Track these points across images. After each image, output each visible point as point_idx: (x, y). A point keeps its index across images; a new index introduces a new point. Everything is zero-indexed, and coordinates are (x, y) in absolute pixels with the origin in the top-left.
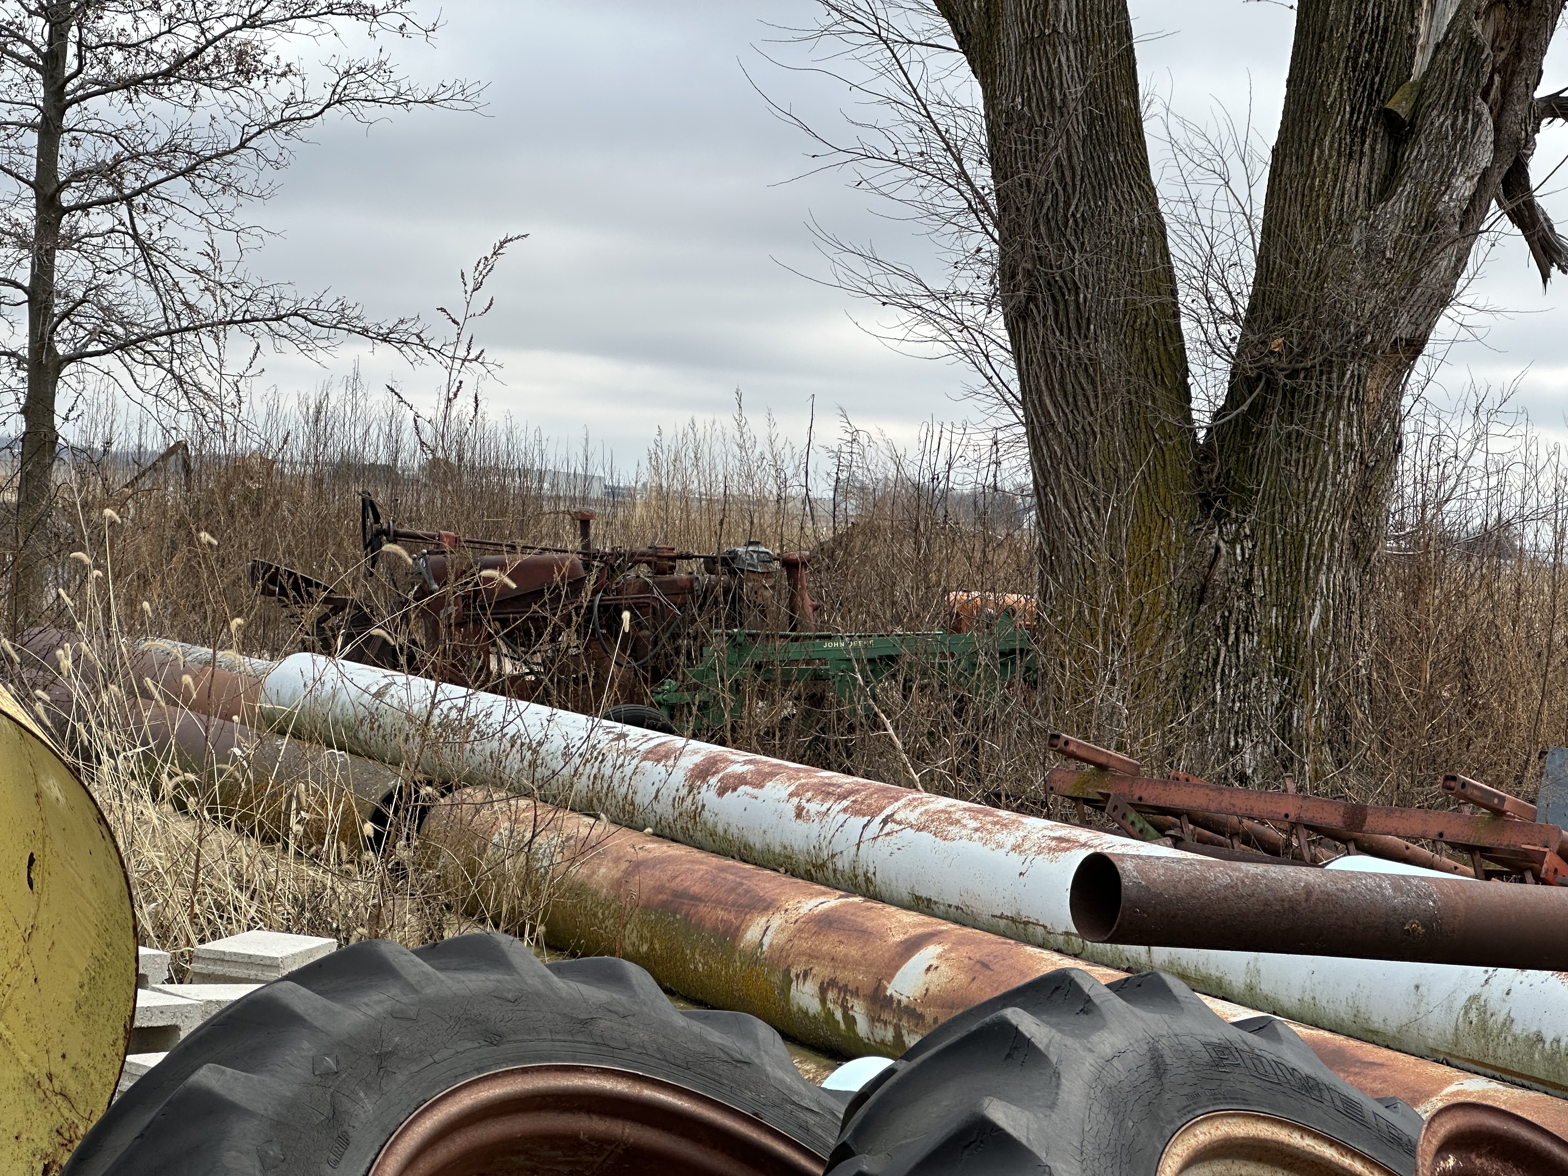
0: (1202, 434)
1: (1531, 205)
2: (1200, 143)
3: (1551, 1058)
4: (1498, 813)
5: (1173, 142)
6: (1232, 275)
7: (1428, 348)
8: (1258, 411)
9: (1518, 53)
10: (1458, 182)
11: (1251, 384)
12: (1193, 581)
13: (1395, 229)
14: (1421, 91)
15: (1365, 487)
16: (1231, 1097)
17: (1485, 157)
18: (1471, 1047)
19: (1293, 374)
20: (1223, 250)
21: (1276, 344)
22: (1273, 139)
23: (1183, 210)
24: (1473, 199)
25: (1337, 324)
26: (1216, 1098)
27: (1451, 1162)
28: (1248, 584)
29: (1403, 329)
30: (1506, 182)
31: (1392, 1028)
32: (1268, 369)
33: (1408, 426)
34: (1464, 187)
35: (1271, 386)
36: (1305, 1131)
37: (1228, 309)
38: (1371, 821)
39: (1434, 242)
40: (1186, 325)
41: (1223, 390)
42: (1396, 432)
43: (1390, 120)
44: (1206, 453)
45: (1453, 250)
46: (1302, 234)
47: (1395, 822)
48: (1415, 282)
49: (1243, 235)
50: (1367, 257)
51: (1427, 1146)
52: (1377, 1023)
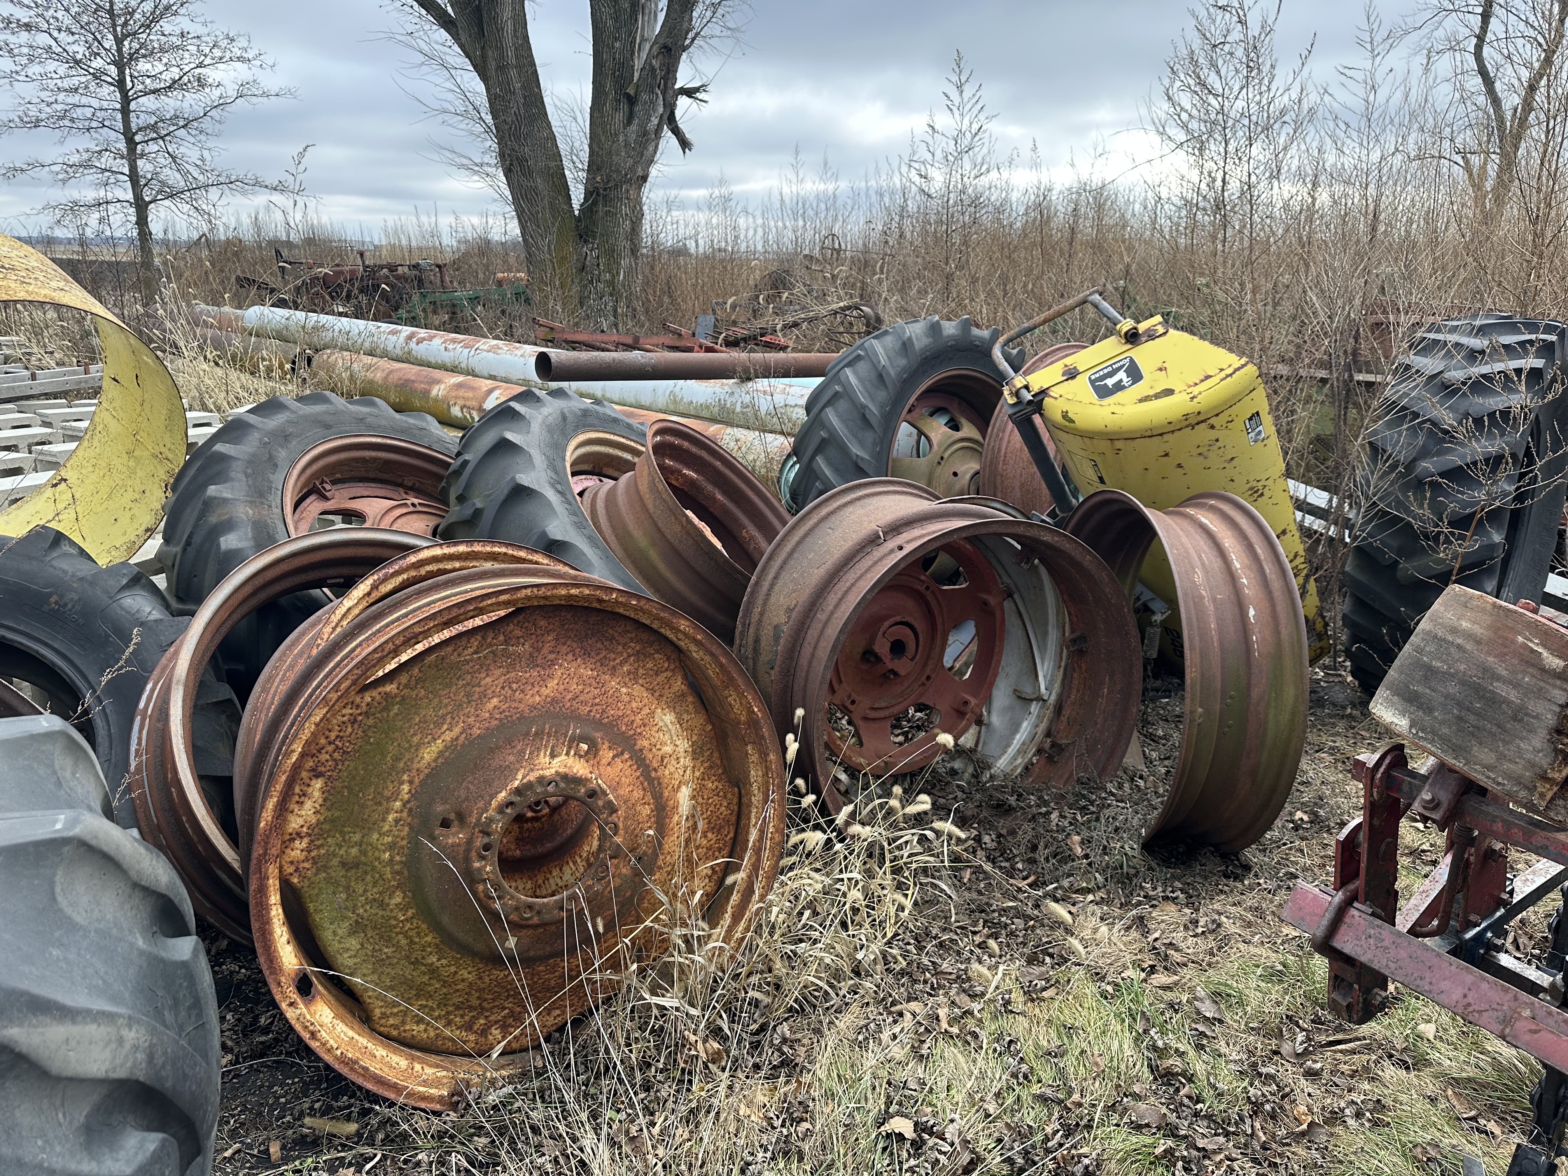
0: (577, 213)
1: (677, 127)
2: (565, 106)
3: (695, 408)
4: (680, 335)
5: (556, 106)
6: (581, 154)
7: (649, 179)
8: (595, 203)
9: (668, 72)
10: (653, 119)
11: (591, 193)
12: (579, 265)
13: (634, 136)
14: (637, 86)
15: (633, 229)
16: (590, 425)
17: (661, 110)
18: (672, 407)
19: (605, 190)
20: (577, 144)
21: (598, 179)
22: (590, 104)
23: (561, 130)
24: (658, 125)
25: (618, 171)
26: (584, 426)
27: (659, 438)
28: (598, 265)
29: (640, 173)
30: (668, 119)
31: (648, 404)
32: (597, 188)
33: (645, 208)
34: (655, 121)
35: (598, 194)
36: (614, 434)
37: (580, 166)
38: (641, 341)
39: (647, 140)
40: (567, 172)
41: (582, 196)
42: (641, 209)
43: (628, 96)
44: (579, 219)
45: (653, 144)
46: (603, 139)
47: (648, 341)
48: (642, 155)
49: (583, 139)
50: (625, 147)
51: (650, 434)
52: (643, 403)
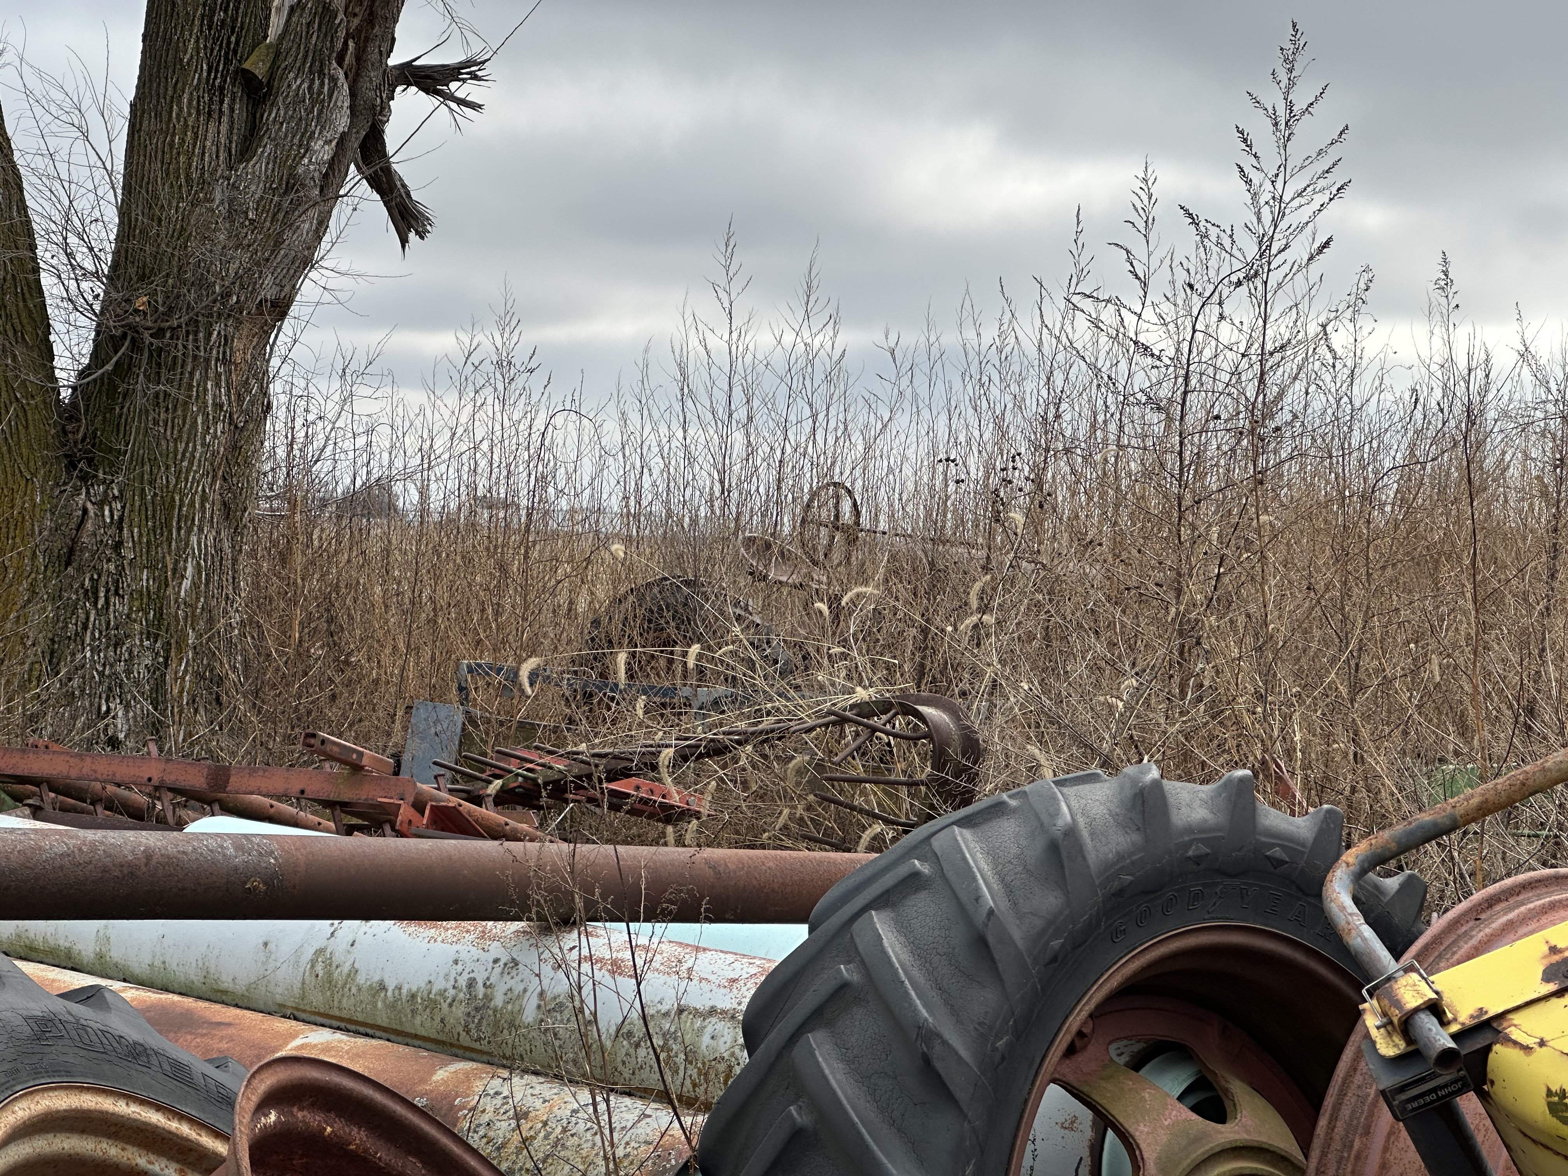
0: (66, 393)
1: (388, 171)
2: (58, 96)
3: (392, 1006)
4: (357, 768)
5: (28, 93)
6: (94, 231)
7: (294, 310)
8: (124, 370)
9: (371, 19)
10: (317, 145)
11: (116, 342)
12: (59, 544)
13: (257, 190)
14: (277, 53)
15: (235, 448)
16: (55, 1070)
17: (342, 122)
18: (317, 1000)
19: (159, 333)
20: (83, 204)
21: (141, 303)
22: (131, 95)
23: (40, 163)
24: (332, 163)
25: (202, 284)
26: (36, 1073)
27: (273, 1117)
28: (118, 546)
29: (268, 290)
30: (363, 147)
31: (240, 988)
32: (134, 328)
33: (276, 388)
34: (323, 151)
35: (136, 346)
36: (130, 1098)
37: (89, 265)
38: (234, 782)
39: (296, 204)
40: (47, 280)
41: (87, 348)
42: (265, 393)
43: (247, 79)
44: (70, 413)
45: (314, 213)
46: (164, 191)
47: (256, 782)
48: (278, 244)
49: (105, 189)
50: (230, 216)
51: (246, 1103)
52: (226, 983)
